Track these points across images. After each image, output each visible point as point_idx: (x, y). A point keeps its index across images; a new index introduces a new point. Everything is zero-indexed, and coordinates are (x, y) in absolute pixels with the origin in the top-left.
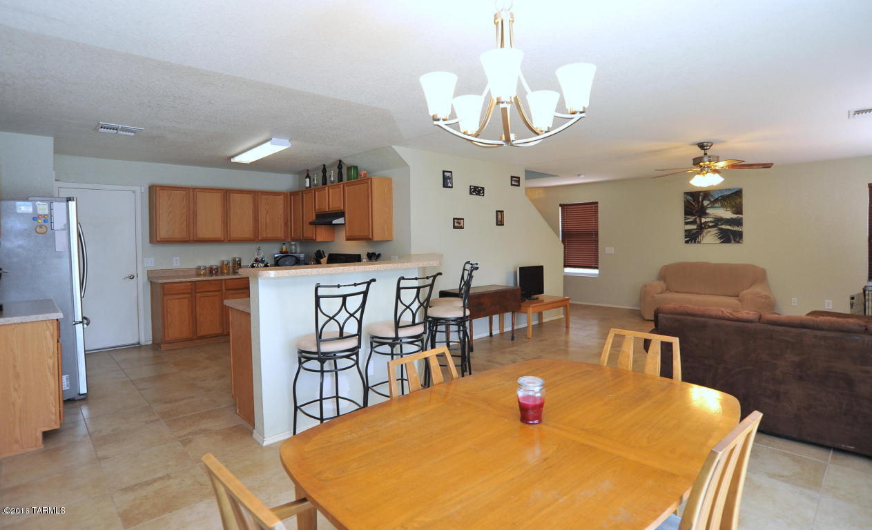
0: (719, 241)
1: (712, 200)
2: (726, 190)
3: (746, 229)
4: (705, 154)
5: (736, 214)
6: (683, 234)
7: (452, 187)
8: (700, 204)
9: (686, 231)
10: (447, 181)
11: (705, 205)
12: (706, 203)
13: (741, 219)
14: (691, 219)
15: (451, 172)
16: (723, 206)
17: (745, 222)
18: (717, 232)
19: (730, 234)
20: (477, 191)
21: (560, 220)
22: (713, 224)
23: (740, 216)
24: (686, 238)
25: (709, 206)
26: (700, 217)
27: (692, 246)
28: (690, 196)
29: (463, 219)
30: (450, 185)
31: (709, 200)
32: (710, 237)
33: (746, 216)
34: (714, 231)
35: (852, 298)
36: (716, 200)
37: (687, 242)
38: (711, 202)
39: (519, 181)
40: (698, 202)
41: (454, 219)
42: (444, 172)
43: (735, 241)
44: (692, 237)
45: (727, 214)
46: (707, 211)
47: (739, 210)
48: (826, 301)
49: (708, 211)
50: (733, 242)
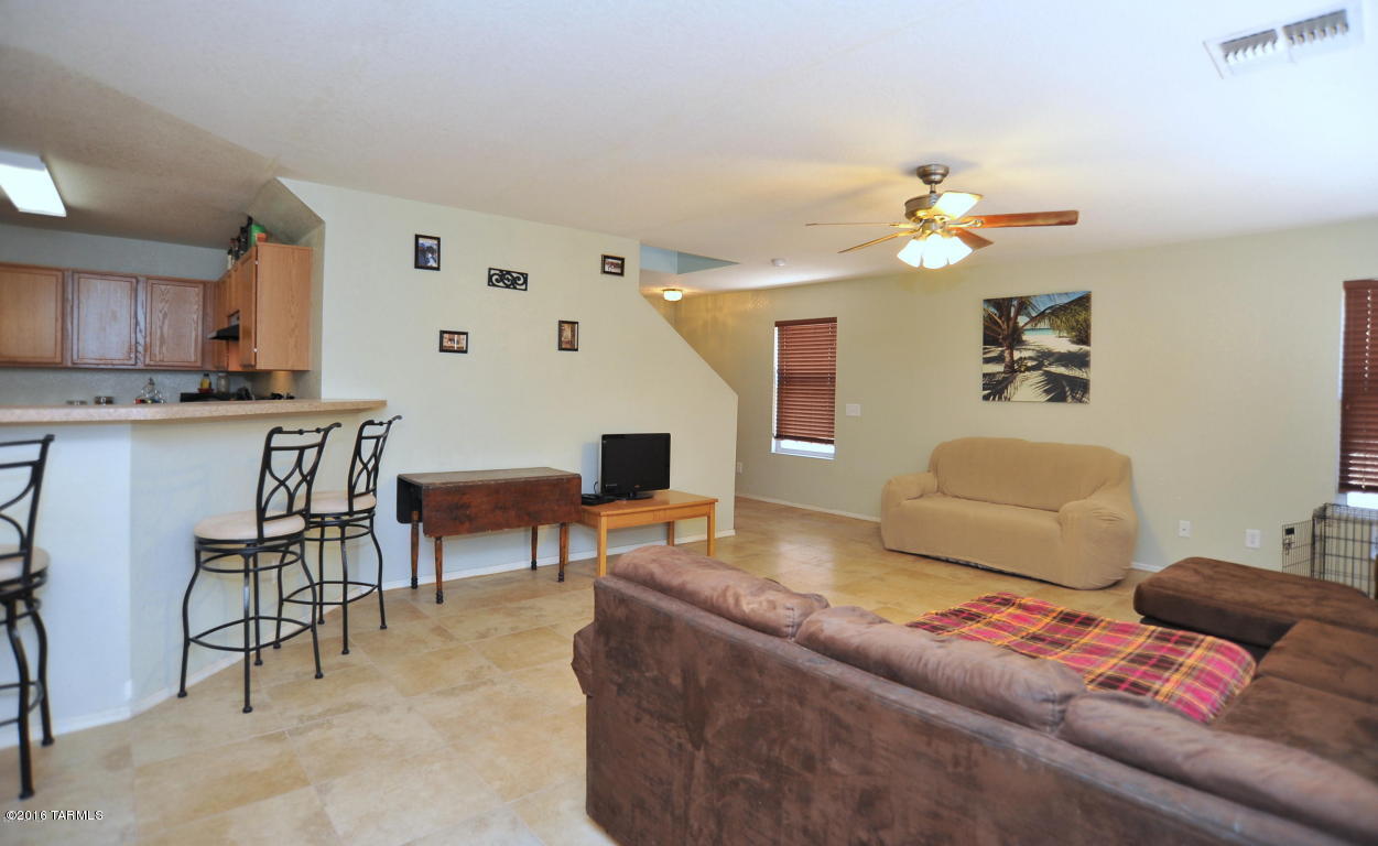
0: (1045, 397)
1: (1034, 314)
2: (1060, 294)
3: (1095, 374)
4: (932, 192)
5: (1078, 344)
6: (980, 382)
7: (438, 269)
8: (1011, 323)
9: (985, 375)
10: (425, 255)
11: (1021, 324)
12: (1022, 320)
13: (1087, 354)
14: (995, 351)
15: (438, 239)
16: (1053, 327)
17: (1093, 360)
18: (1042, 378)
19: (1064, 383)
20: (507, 279)
21: (776, 352)
22: (1034, 363)
23: (1085, 348)
24: (984, 389)
25: (1028, 327)
26: (1011, 348)
27: (994, 406)
28: (994, 307)
29: (466, 334)
30: (432, 263)
31: (1028, 315)
32: (1028, 388)
33: (1096, 349)
34: (1035, 377)
35: (1290, 531)
36: (1042, 315)
37: (986, 398)
38: (1033, 319)
39: (622, 267)
40: (1009, 319)
41: (442, 332)
42: (417, 237)
43: (1073, 398)
44: (995, 388)
45: (1061, 343)
46: (1024, 338)
47: (1083, 337)
48: (1248, 531)
49: (1026, 337)
50: (1069, 399)
